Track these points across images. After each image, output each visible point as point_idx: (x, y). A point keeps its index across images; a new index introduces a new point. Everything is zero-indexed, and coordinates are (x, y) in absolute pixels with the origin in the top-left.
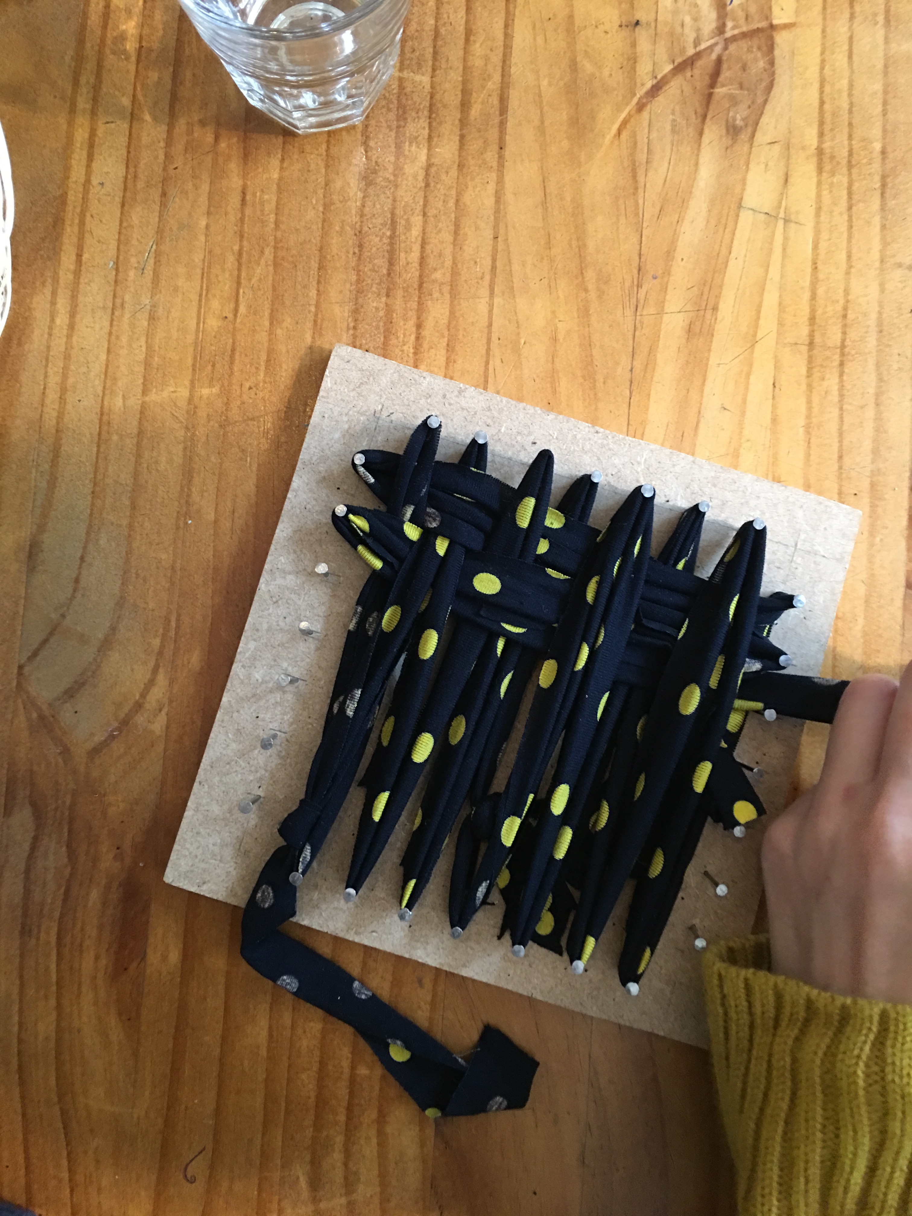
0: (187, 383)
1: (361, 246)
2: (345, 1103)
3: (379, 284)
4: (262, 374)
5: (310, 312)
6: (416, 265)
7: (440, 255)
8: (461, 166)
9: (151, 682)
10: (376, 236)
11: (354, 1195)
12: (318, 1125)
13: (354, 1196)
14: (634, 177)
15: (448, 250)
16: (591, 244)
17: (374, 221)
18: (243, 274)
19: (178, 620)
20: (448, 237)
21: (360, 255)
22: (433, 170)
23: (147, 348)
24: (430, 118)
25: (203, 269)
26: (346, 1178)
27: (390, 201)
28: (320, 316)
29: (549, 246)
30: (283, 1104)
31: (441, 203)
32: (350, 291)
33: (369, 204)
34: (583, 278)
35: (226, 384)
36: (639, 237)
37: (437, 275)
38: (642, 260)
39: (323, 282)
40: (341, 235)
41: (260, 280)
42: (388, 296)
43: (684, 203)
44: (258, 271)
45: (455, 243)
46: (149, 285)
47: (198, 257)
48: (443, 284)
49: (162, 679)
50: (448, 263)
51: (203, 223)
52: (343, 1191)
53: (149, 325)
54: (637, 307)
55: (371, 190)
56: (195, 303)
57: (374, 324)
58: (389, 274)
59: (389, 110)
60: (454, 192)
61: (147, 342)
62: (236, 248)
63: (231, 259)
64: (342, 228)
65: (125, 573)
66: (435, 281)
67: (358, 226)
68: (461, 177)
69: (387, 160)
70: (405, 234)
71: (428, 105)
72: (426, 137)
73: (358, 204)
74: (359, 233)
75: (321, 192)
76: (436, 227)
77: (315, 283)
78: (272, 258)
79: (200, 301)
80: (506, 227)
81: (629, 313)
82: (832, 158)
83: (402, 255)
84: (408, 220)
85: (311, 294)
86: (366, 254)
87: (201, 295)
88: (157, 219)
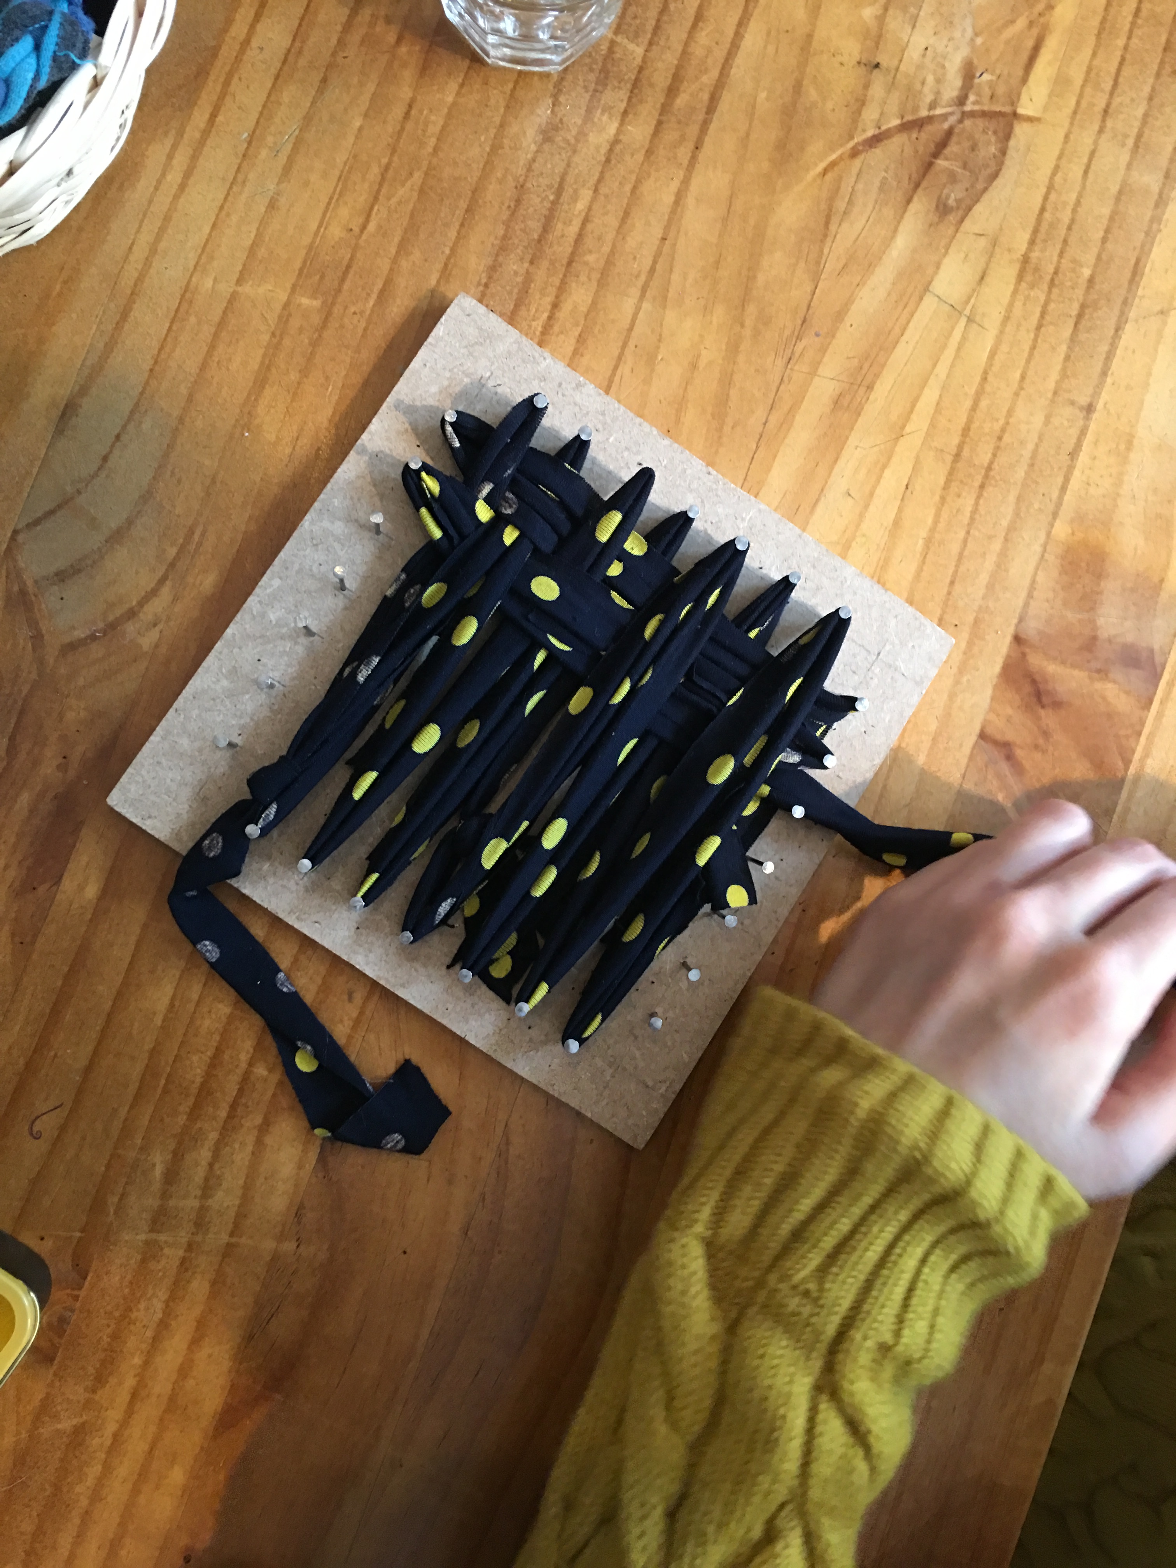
0: (288, 286)
1: (518, 201)
2: (230, 1099)
3: (526, 247)
4: (371, 303)
5: (443, 252)
6: (571, 240)
7: (600, 238)
8: (649, 152)
9: (154, 592)
10: (538, 196)
11: (210, 1200)
12: (195, 1113)
13: (210, 1202)
14: (827, 223)
15: (610, 237)
16: (761, 278)
17: (541, 180)
18: (384, 191)
19: (203, 535)
20: (613, 221)
21: (515, 210)
22: (618, 148)
23: (256, 236)
24: (632, 92)
25: (342, 172)
26: (206, 1179)
27: (563, 165)
28: (452, 261)
29: (717, 264)
30: (163, 1082)
31: (617, 184)
32: (493, 245)
33: (540, 160)
34: (743, 310)
35: (330, 301)
36: (813, 287)
37: (590, 258)
38: (810, 312)
39: (466, 225)
40: (500, 184)
41: (400, 203)
42: (532, 263)
43: (870, 267)
44: (401, 192)
45: (619, 230)
46: (280, 170)
47: (341, 158)
48: (593, 269)
49: (166, 592)
50: (606, 249)
51: (357, 123)
52: (199, 1192)
53: (266, 212)
54: (790, 359)
55: (546, 147)
56: (322, 206)
57: (508, 288)
58: (539, 241)
59: (591, 70)
60: (633, 177)
61: (258, 229)
62: (385, 161)
63: (375, 171)
64: (505, 176)
65: (160, 467)
66: (586, 263)
67: (521, 179)
68: (646, 164)
69: (573, 121)
70: (569, 204)
71: (633, 77)
72: (622, 110)
73: (529, 156)
74: (521, 187)
75: (492, 132)
76: (604, 207)
77: (457, 225)
78: (419, 183)
79: (329, 204)
80: (678, 232)
81: (780, 363)
82: (1037, 270)
83: (560, 226)
84: (576, 191)
85: (449, 235)
86: (522, 212)
87: (331, 198)
88: (308, 105)
